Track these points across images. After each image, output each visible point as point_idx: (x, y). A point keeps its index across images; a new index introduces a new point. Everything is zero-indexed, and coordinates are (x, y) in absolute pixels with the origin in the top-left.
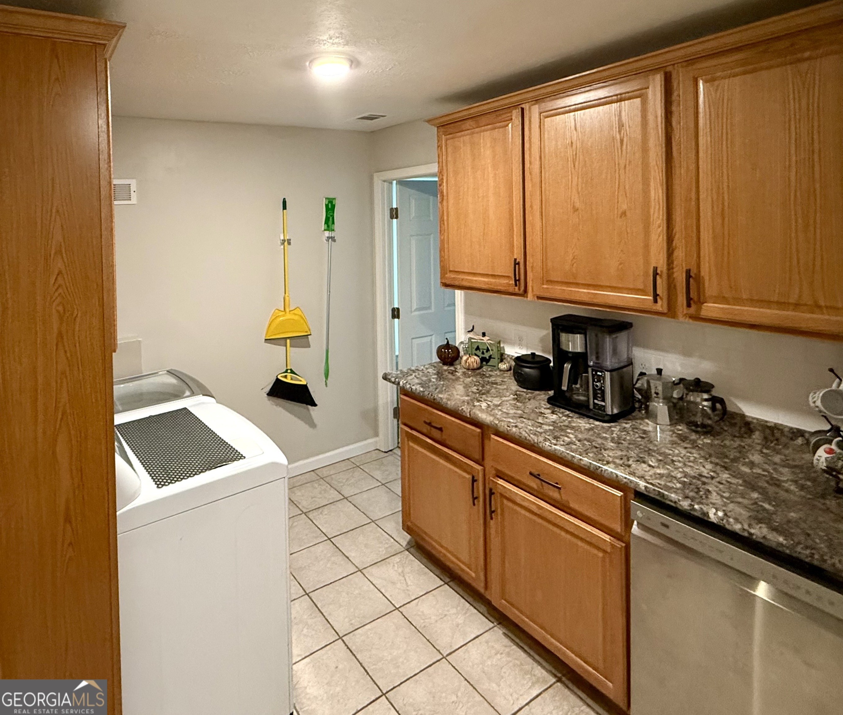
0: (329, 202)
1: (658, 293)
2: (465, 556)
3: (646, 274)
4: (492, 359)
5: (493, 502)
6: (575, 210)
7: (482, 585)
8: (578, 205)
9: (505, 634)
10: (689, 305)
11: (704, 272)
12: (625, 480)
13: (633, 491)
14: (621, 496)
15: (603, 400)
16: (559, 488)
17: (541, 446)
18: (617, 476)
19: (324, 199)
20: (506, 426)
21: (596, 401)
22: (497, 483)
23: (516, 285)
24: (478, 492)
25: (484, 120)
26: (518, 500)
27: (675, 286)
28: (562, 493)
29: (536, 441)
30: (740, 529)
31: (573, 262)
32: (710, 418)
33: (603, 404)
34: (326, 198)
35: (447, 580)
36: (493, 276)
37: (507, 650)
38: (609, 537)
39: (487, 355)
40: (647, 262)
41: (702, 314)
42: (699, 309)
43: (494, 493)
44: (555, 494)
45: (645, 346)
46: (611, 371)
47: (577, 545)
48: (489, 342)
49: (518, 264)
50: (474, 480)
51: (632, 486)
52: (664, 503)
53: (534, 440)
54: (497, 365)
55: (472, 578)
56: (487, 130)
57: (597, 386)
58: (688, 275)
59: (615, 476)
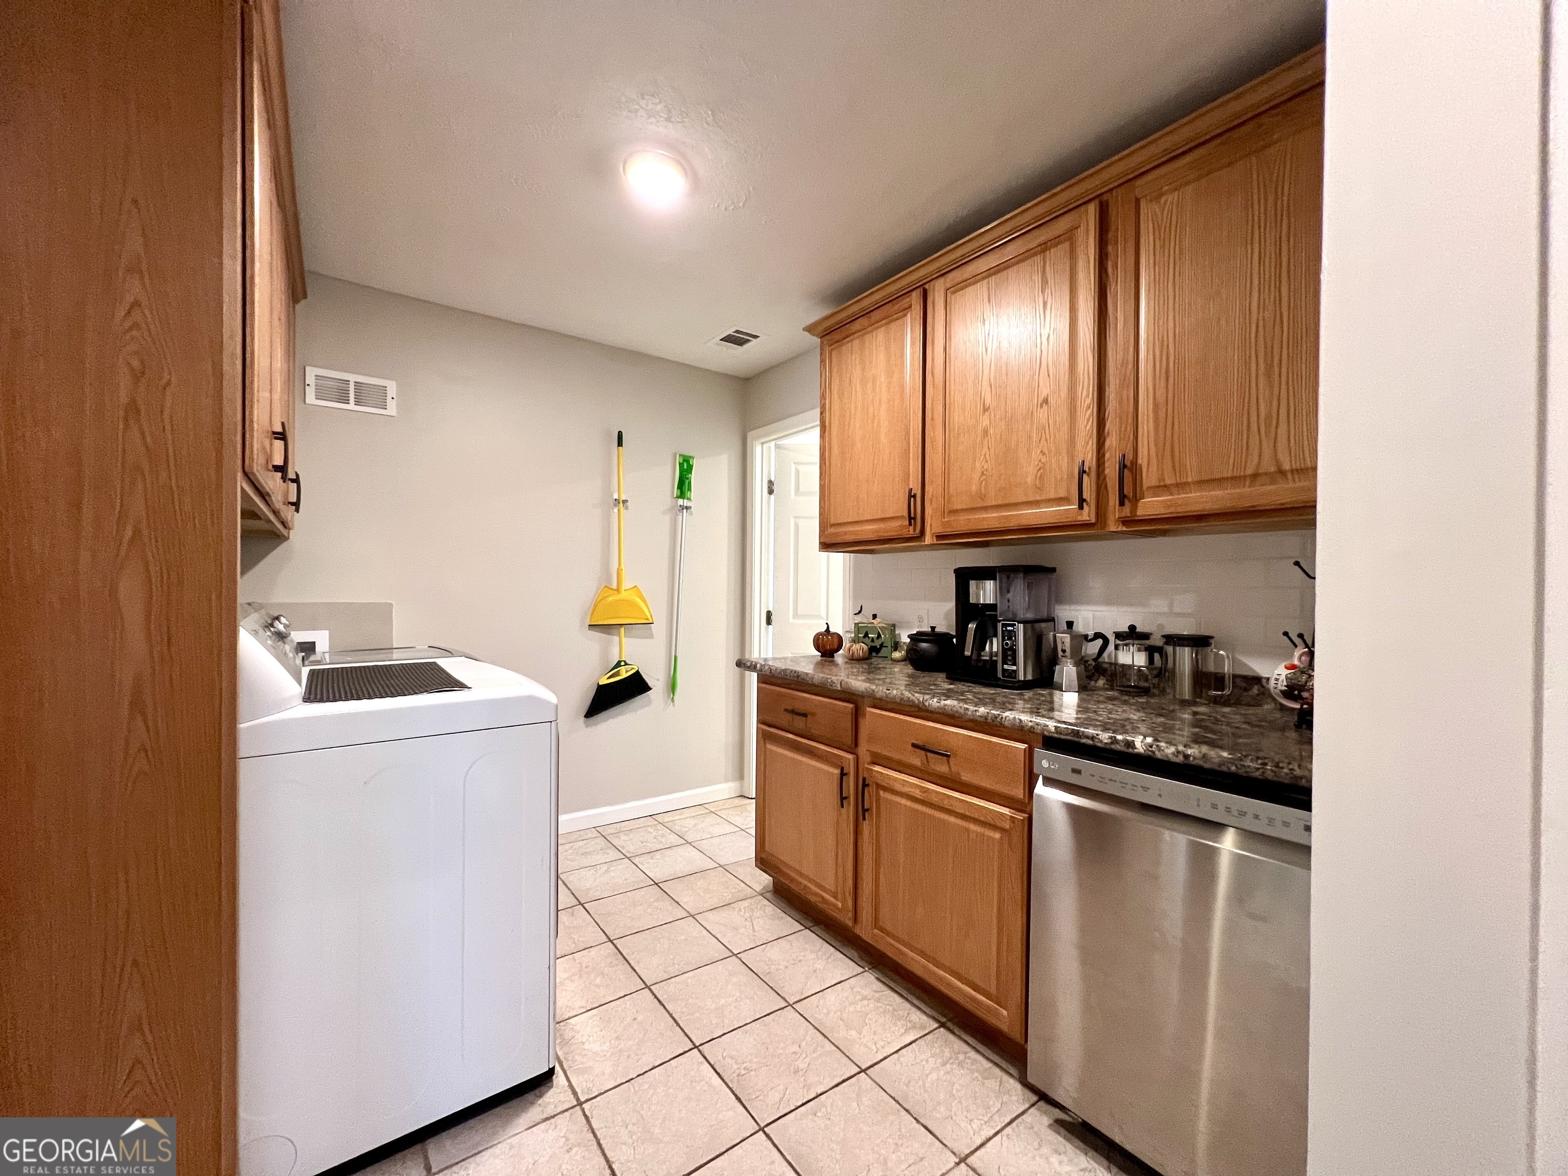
0: (684, 460)
1: (1084, 497)
2: (830, 883)
3: (1070, 475)
4: (883, 648)
5: (866, 797)
6: (986, 409)
7: (850, 915)
8: (988, 401)
9: (878, 979)
10: (1122, 504)
11: (1142, 460)
12: (1030, 724)
13: (1041, 739)
14: (1025, 750)
15: (1014, 664)
16: (948, 756)
17: (927, 704)
18: (1021, 720)
19: (678, 456)
20: (885, 690)
21: (1006, 667)
22: (872, 770)
23: (910, 524)
24: (849, 791)
25: (876, 315)
26: (898, 787)
27: (1106, 487)
28: (951, 763)
29: (921, 699)
30: (1173, 754)
31: (982, 479)
32: (1146, 680)
33: (1014, 668)
34: (680, 455)
35: (810, 924)
36: (883, 520)
37: (877, 995)
38: (1008, 810)
39: (877, 644)
40: (1071, 456)
41: (1138, 513)
42: (1134, 507)
43: (868, 785)
44: (941, 768)
45: (1071, 601)
46: (1025, 622)
47: (968, 830)
48: (880, 625)
49: (914, 496)
50: (843, 774)
51: (1038, 729)
52: (1079, 744)
53: (918, 700)
54: (888, 655)
55: (838, 909)
56: (881, 326)
57: (1007, 644)
58: (1123, 467)
59: (1018, 721)
